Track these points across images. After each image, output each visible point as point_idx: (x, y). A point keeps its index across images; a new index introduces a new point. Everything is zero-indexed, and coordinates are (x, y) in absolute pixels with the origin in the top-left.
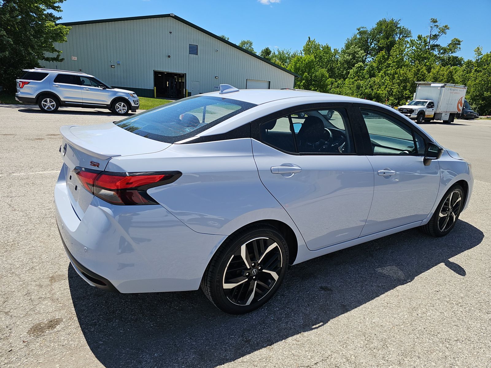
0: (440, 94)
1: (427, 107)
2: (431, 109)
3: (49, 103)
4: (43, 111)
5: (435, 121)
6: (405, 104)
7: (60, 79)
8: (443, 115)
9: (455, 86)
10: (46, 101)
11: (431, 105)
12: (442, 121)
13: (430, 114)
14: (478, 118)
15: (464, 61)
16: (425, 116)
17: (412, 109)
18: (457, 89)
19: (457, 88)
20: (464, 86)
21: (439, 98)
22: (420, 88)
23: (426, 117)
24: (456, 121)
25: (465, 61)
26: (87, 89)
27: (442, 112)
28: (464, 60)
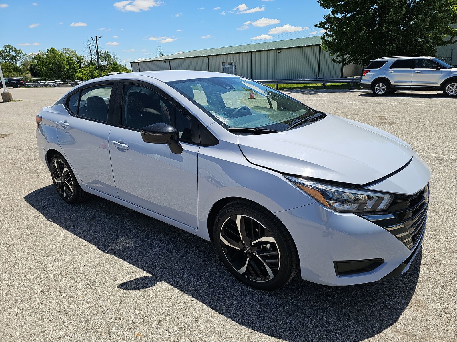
3: (381, 88)
4: (375, 94)
7: (396, 65)
10: (379, 86)
26: (419, 72)
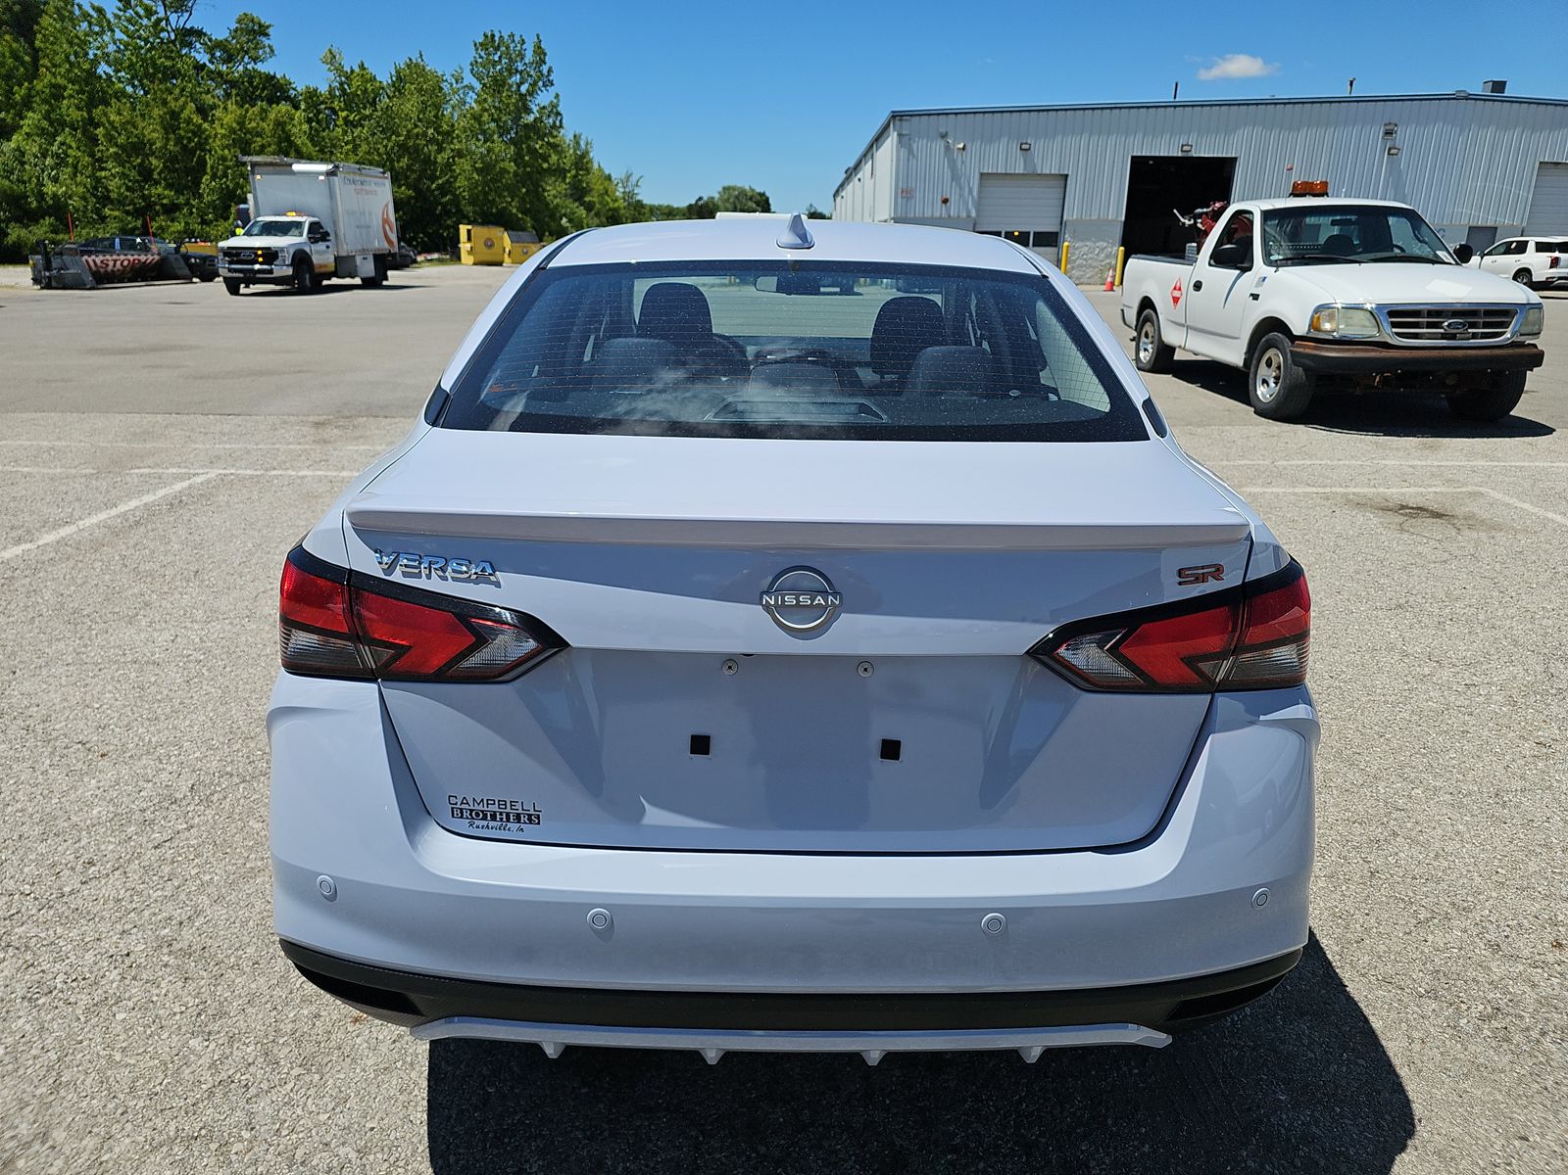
0: (332, 195)
1: (310, 238)
2: (321, 246)
5: (335, 281)
6: (234, 234)
8: (358, 260)
9: (359, 169)
11: (318, 233)
12: (357, 281)
13: (325, 262)
14: (415, 261)
15: (294, 89)
16: (313, 270)
17: (269, 248)
18: (368, 179)
19: (366, 175)
20: (382, 170)
21: (334, 210)
22: (258, 177)
23: (316, 270)
24: (394, 277)
25: (299, 89)
27: (353, 254)
28: (294, 86)
